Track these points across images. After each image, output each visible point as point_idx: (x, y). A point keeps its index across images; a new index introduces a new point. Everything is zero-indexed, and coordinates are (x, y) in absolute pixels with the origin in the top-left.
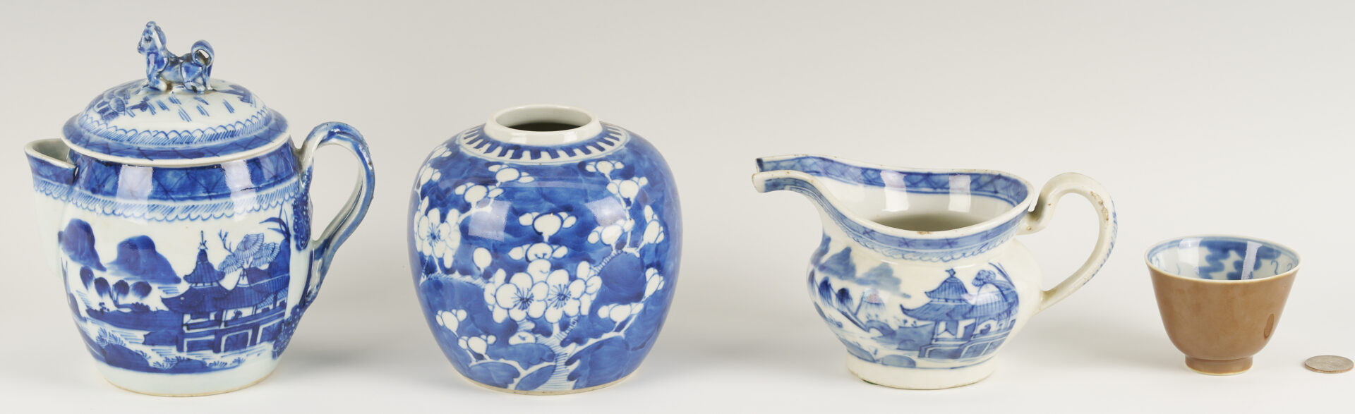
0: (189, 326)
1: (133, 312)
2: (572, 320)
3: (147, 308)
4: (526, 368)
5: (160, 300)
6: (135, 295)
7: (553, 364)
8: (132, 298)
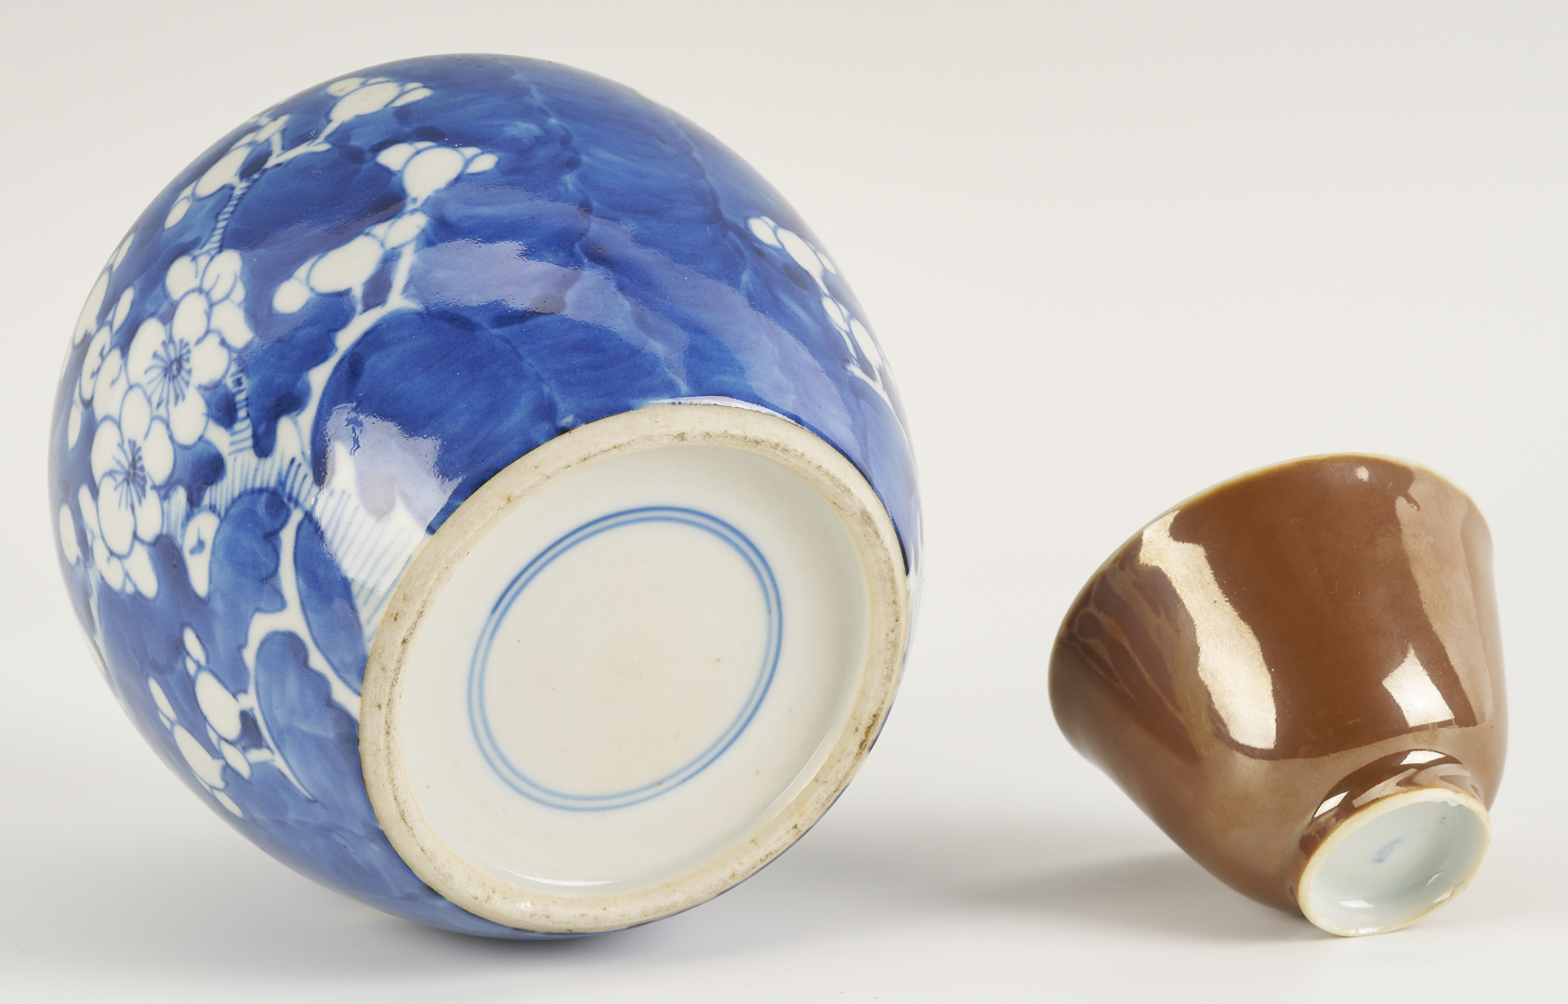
2: (229, 382)
4: (281, 604)
7: (296, 516)
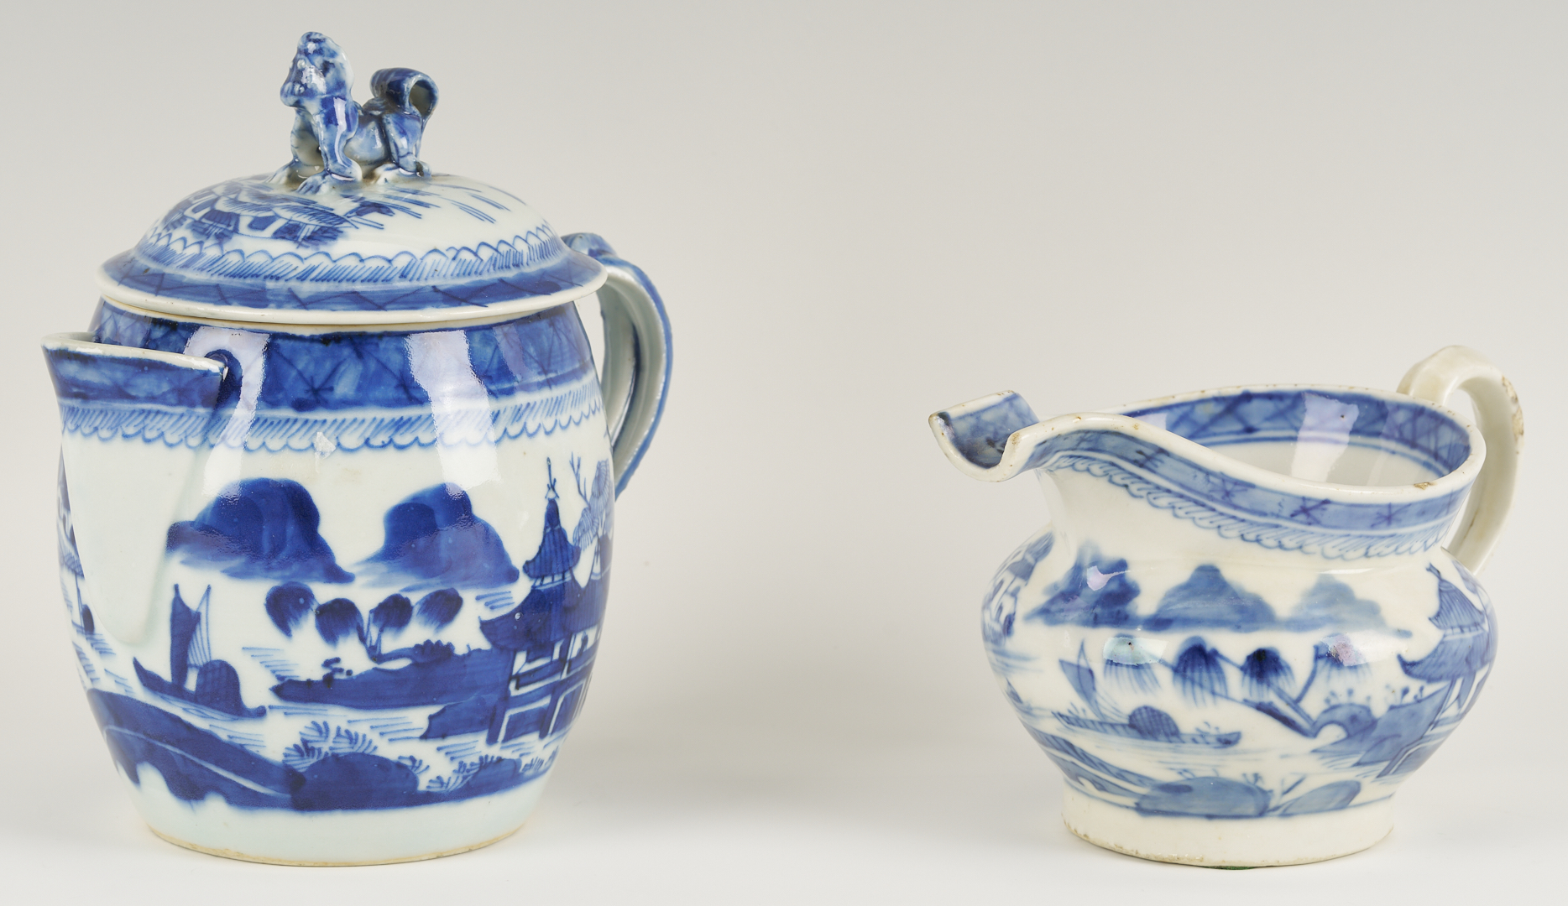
0: (522, 680)
1: (415, 665)
3: (449, 648)
5: (478, 625)
6: (426, 623)
8: (416, 633)
